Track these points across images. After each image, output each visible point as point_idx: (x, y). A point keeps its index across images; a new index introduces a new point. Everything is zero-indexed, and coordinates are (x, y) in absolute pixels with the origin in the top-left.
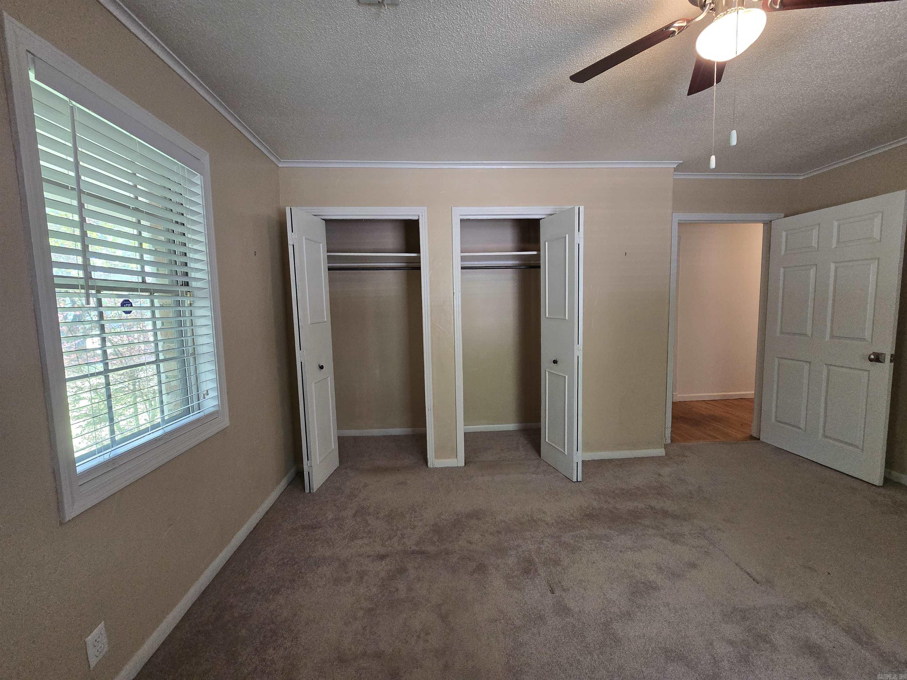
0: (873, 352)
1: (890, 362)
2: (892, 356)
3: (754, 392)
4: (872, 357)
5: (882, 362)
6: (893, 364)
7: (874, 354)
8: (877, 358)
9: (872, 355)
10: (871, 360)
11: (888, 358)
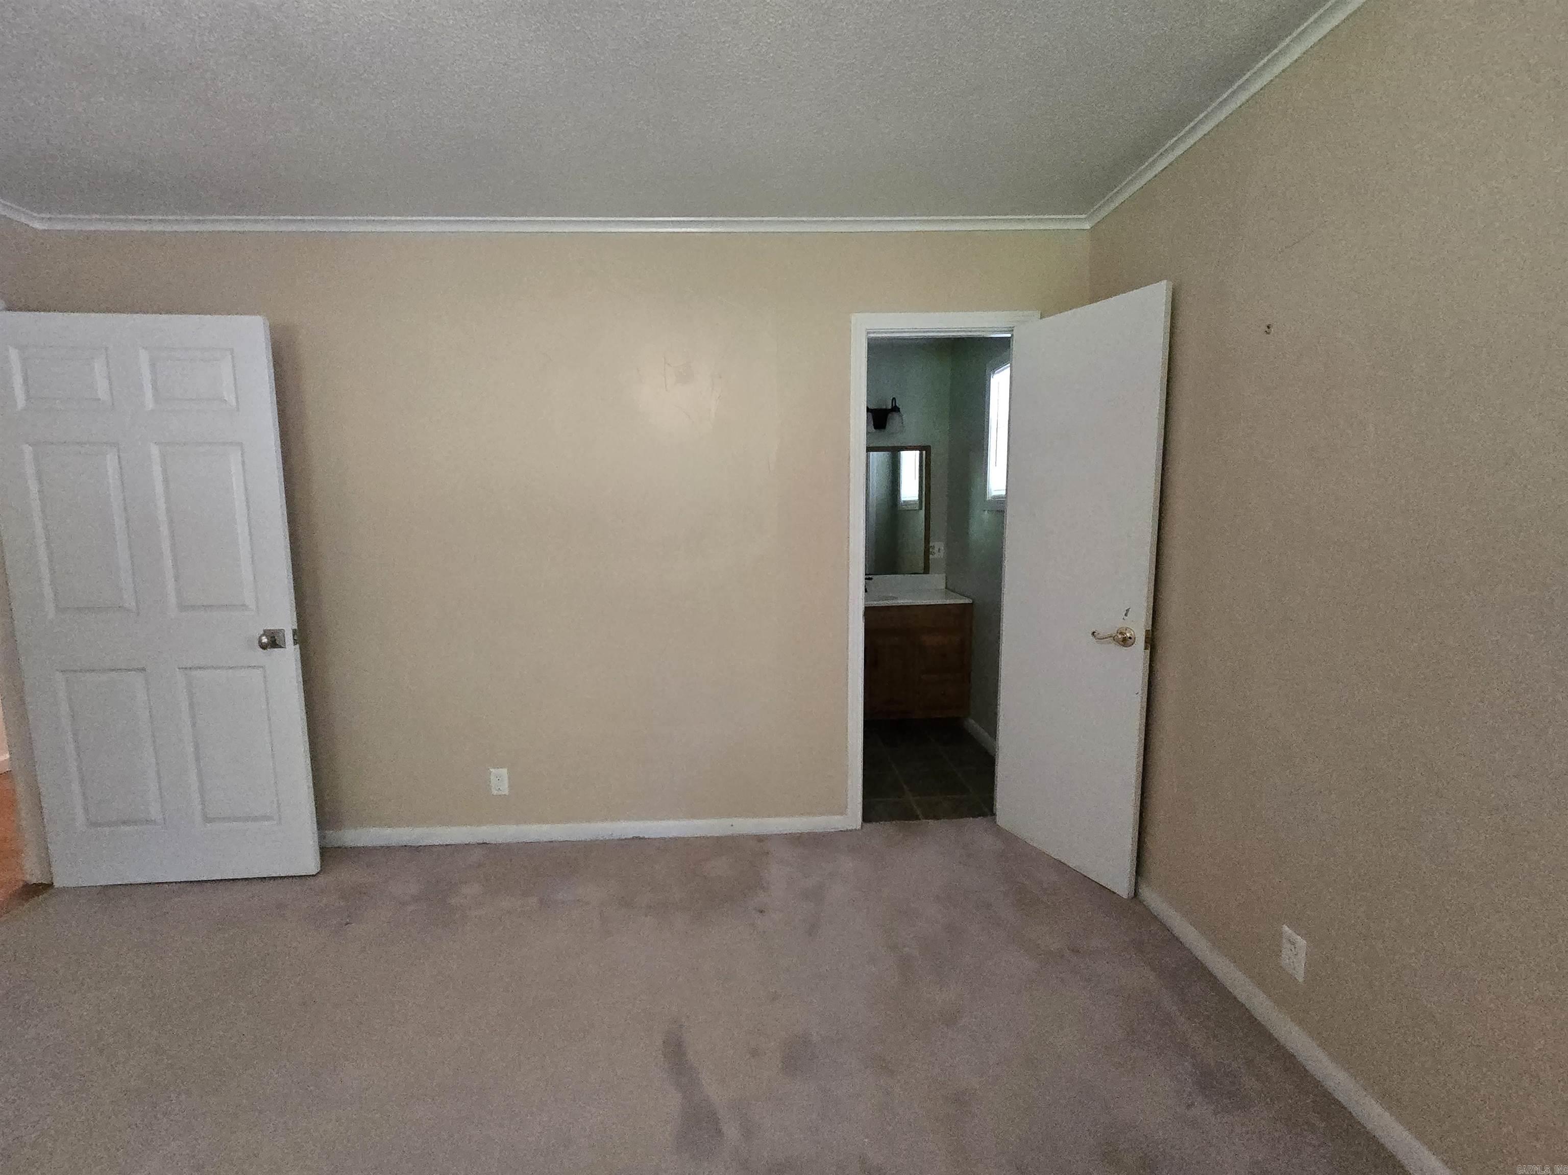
0: (265, 631)
1: (294, 645)
2: (295, 632)
3: (8, 756)
4: (265, 640)
5: (281, 647)
6: (298, 646)
7: (266, 633)
8: (273, 641)
9: (264, 637)
10: (263, 647)
11: (289, 638)
